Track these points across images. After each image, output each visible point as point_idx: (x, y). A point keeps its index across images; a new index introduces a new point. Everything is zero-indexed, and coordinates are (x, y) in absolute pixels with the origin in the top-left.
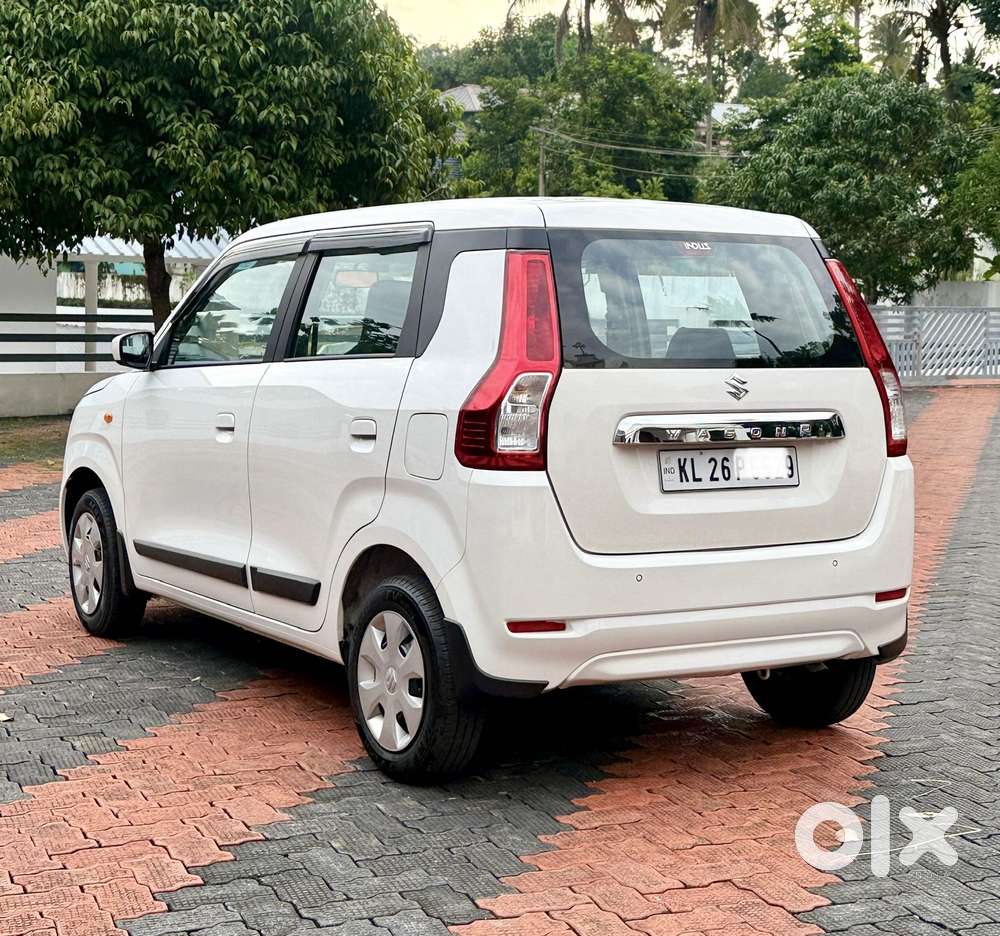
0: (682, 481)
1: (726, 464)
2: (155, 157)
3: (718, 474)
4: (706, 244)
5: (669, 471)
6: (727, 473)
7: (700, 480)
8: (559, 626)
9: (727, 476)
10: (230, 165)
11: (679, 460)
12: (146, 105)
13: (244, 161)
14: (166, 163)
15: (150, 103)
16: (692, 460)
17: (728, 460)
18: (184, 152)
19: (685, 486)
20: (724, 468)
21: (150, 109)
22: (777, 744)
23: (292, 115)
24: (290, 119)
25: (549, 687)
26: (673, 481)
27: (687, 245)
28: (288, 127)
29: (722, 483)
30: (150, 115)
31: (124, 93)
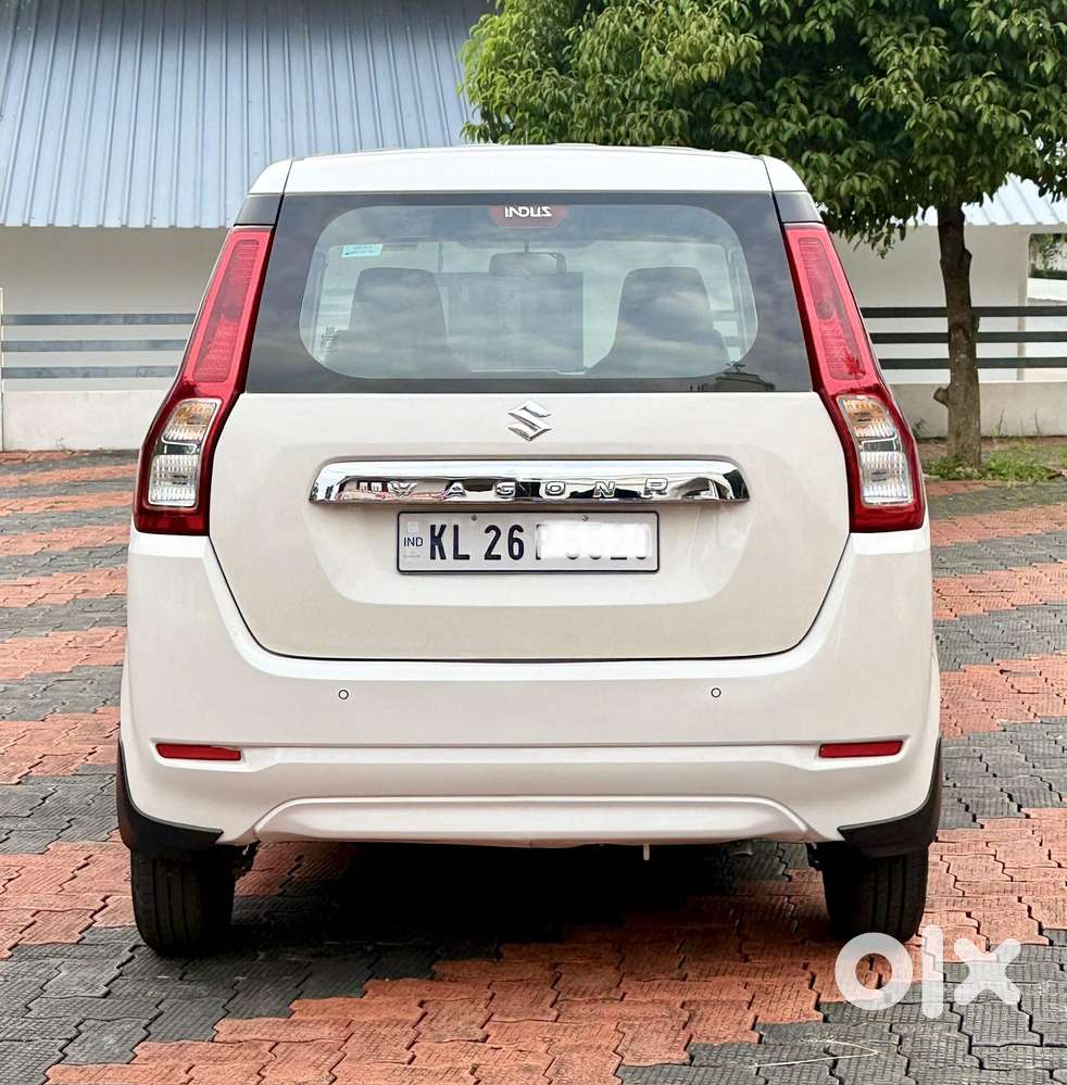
0: (433, 557)
1: (516, 534)
2: (859, 96)
3: (501, 548)
4: (545, 208)
5: (414, 542)
6: (517, 548)
7: (467, 557)
8: (232, 754)
9: (516, 552)
10: (962, 98)
11: (433, 528)
12: (860, 26)
13: (980, 95)
14: (873, 104)
15: (865, 24)
16: (456, 528)
17: (521, 530)
18: (893, 88)
19: (438, 564)
20: (512, 540)
21: (864, 34)
22: (757, 962)
23: (1047, 25)
24: (1041, 29)
25: (225, 839)
26: (419, 557)
27: (510, 211)
28: (1041, 42)
29: (506, 563)
30: (864, 40)
31: (822, 14)
